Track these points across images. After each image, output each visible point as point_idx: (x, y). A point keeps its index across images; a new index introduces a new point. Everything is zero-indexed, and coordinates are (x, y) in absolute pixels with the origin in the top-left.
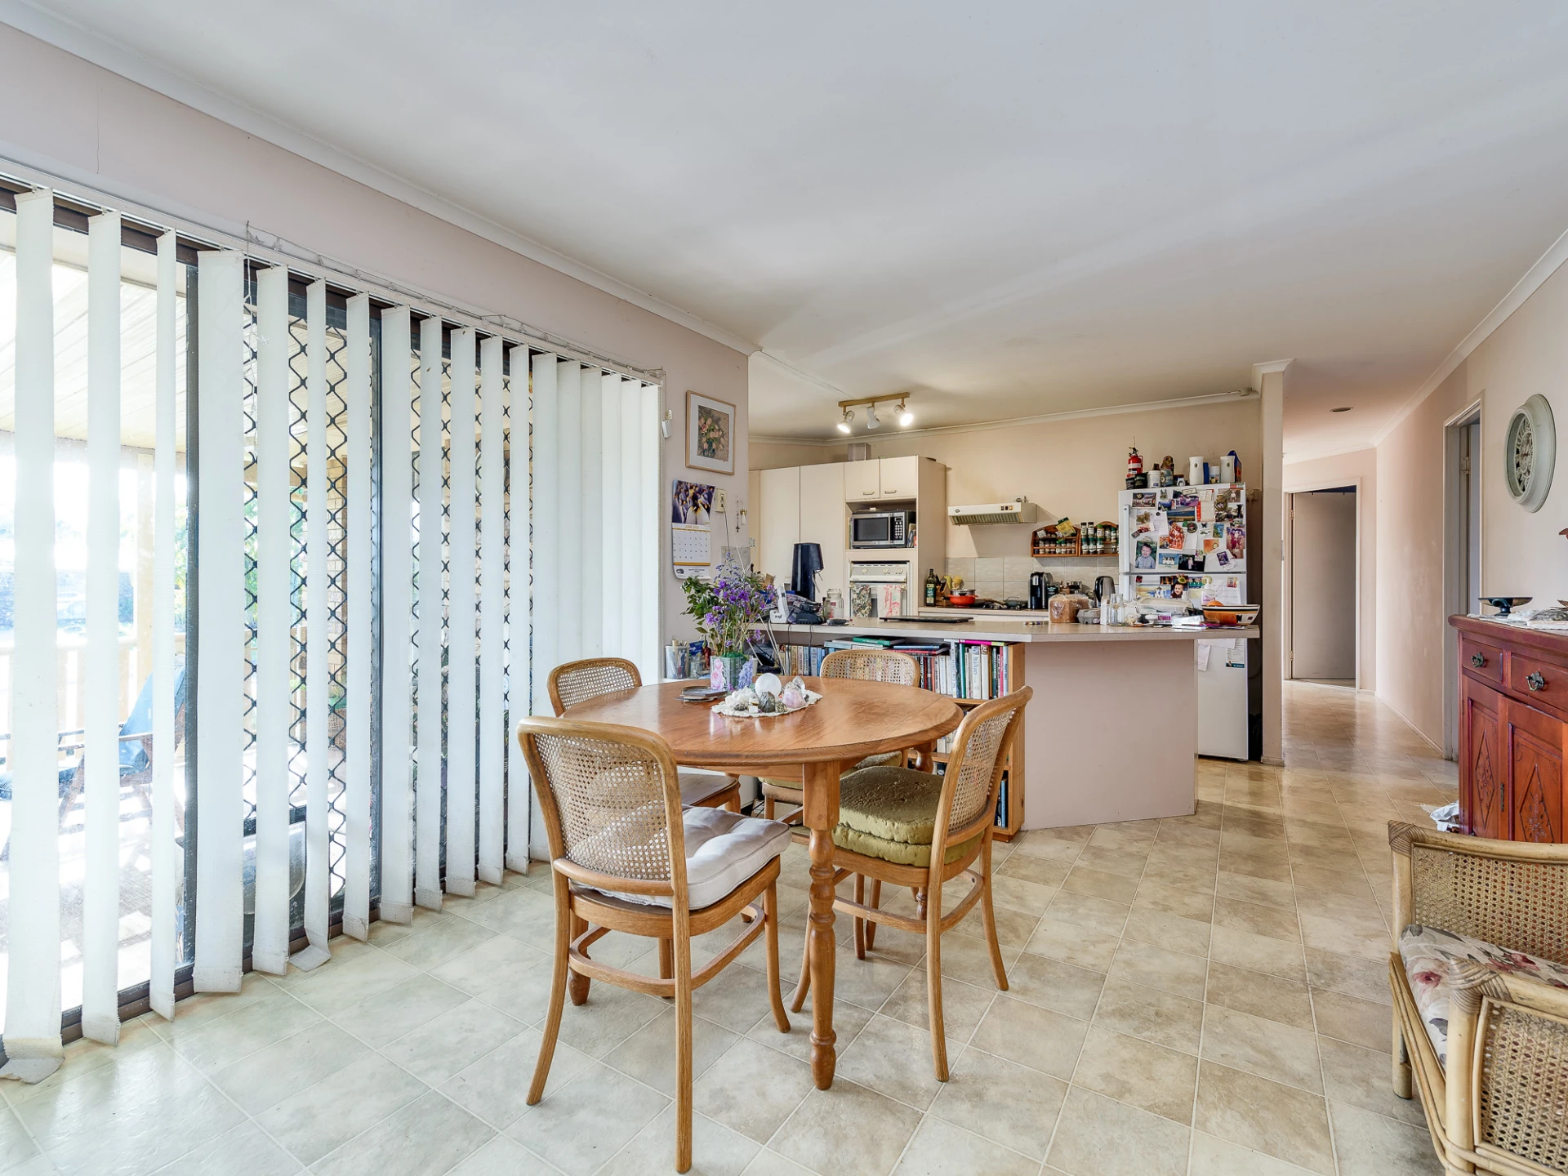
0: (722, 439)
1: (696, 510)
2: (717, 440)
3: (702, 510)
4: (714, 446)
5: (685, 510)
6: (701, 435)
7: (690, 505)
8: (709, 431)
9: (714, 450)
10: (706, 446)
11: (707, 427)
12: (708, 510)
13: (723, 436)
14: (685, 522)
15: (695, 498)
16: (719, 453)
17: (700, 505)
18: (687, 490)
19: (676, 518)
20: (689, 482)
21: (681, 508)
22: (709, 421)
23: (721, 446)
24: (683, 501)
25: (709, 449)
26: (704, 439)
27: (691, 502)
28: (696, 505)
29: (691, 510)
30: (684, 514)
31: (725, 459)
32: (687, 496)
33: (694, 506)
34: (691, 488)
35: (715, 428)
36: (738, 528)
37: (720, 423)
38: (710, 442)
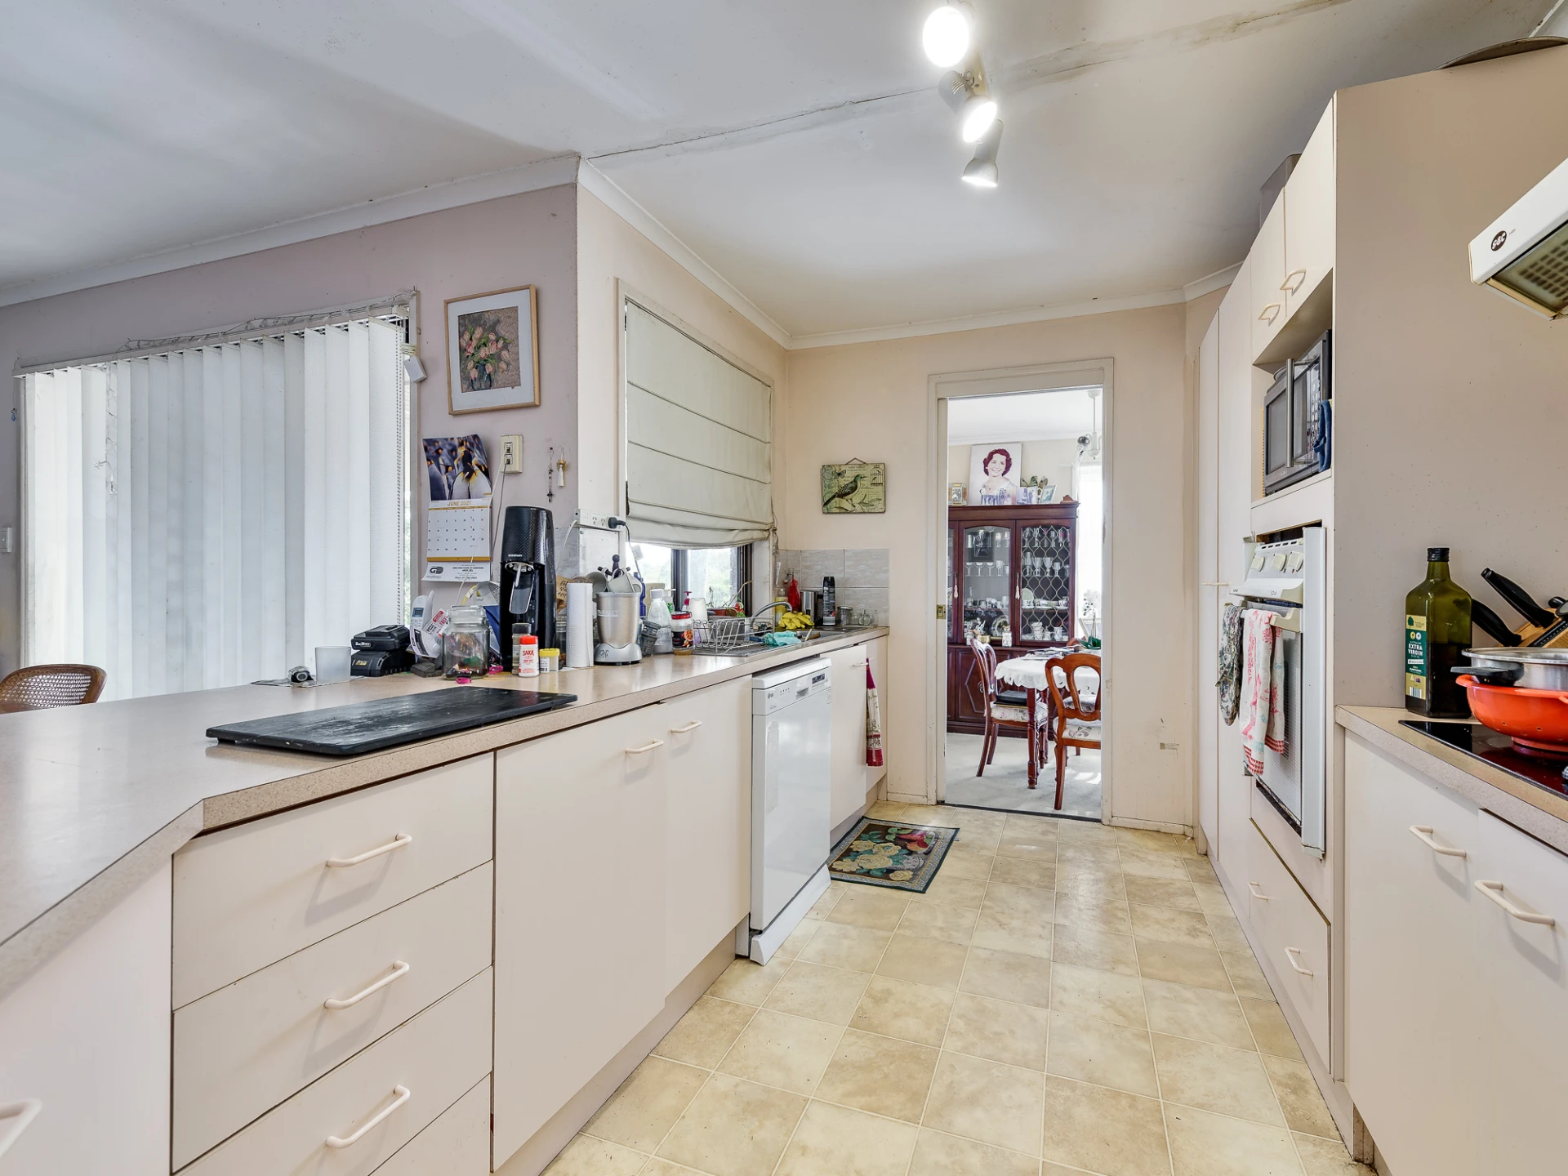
0: (504, 353)
1: (469, 477)
2: (497, 357)
3: (479, 476)
4: (489, 368)
5: (451, 481)
6: (463, 359)
7: (459, 470)
8: (478, 348)
9: (489, 375)
10: (474, 374)
11: (474, 343)
12: (487, 473)
13: (505, 347)
14: (450, 498)
15: (467, 458)
16: (499, 378)
17: (476, 468)
18: (453, 450)
19: (437, 493)
20: (456, 436)
21: (444, 478)
22: (478, 332)
23: (503, 365)
24: (447, 467)
25: (481, 377)
26: (471, 364)
27: (461, 468)
28: (469, 472)
29: (460, 477)
30: (449, 487)
31: (515, 383)
32: (454, 458)
33: (465, 472)
34: (461, 444)
35: (488, 340)
36: (550, 495)
37: (499, 328)
38: (480, 365)
